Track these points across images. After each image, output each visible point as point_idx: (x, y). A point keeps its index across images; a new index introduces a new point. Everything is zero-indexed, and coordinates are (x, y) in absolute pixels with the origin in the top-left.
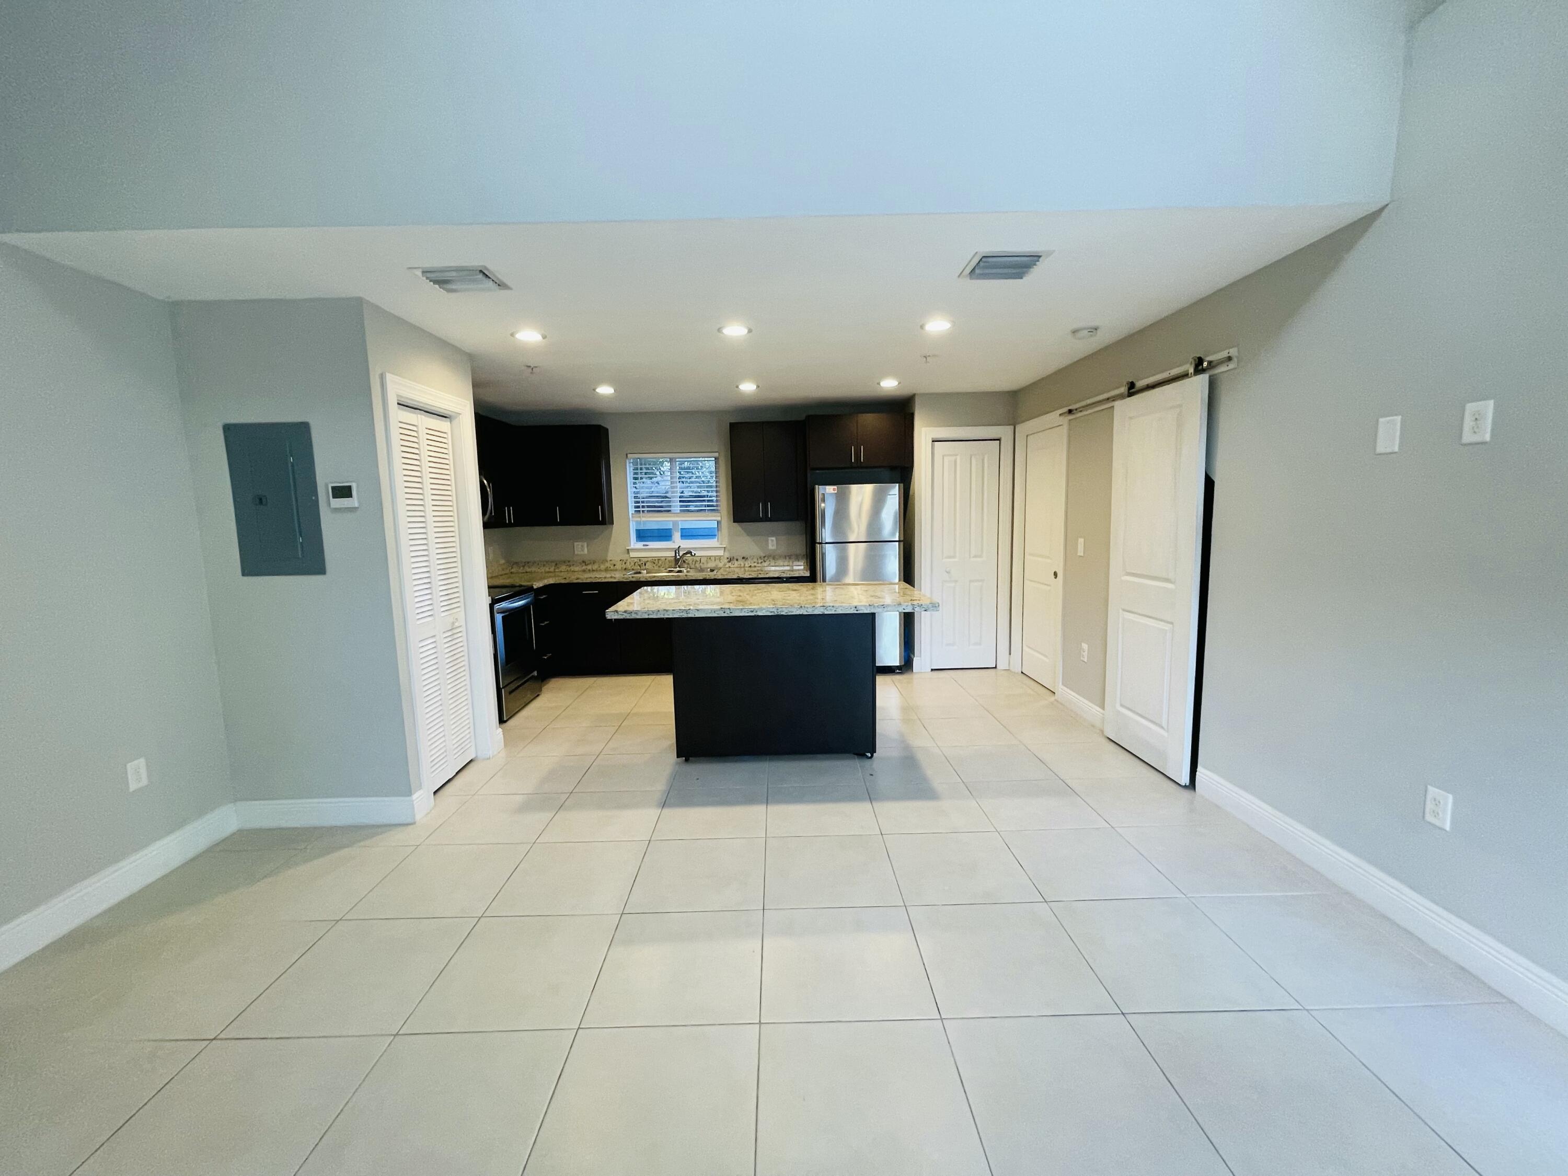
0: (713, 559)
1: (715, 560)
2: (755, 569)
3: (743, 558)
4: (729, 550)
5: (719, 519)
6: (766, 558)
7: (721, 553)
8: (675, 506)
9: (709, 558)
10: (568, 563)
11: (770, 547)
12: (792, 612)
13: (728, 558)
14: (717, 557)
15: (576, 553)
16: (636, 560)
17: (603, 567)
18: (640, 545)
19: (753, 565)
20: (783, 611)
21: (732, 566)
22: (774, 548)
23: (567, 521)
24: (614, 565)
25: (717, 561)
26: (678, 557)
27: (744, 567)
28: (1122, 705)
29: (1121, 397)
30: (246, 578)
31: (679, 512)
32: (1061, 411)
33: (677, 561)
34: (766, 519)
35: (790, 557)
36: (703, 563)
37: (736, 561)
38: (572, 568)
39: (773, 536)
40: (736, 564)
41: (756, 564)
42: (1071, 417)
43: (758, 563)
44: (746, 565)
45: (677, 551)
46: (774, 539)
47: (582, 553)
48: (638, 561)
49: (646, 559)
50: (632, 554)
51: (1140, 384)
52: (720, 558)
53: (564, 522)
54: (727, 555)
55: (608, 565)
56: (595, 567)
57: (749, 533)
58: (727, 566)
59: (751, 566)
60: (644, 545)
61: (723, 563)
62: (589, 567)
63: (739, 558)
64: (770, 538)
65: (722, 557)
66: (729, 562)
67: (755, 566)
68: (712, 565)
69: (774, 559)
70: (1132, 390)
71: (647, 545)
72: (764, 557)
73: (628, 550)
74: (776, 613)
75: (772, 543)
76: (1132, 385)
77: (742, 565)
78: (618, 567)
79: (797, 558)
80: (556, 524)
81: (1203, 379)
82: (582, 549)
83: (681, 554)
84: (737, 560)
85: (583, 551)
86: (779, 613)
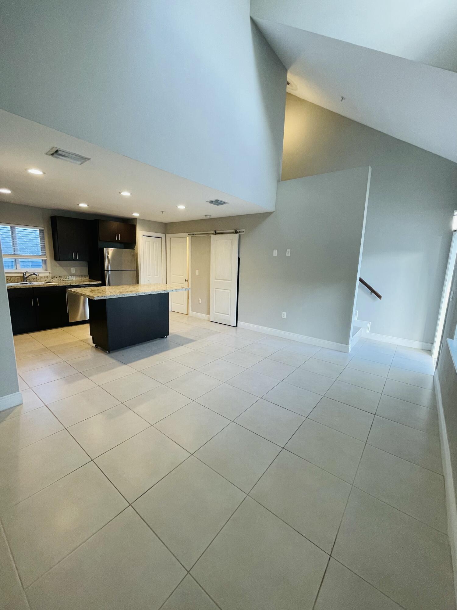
0: (43, 277)
1: (45, 278)
3: (60, 277)
4: (51, 273)
5: (46, 258)
7: (48, 274)
11: (72, 272)
13: (51, 277)
14: (46, 277)
21: (54, 280)
22: (74, 272)
25: (46, 279)
26: (26, 277)
28: (216, 312)
29: (213, 234)
32: (189, 233)
34: (76, 260)
35: (82, 276)
40: (56, 279)
41: (66, 279)
42: (193, 236)
44: (61, 280)
45: (25, 274)
46: (74, 268)
51: (218, 232)
54: (51, 275)
57: (61, 265)
59: (63, 280)
61: (49, 279)
63: (57, 276)
64: (72, 268)
65: (48, 276)
70: (216, 233)
75: (73, 270)
76: (216, 232)
79: (85, 276)
81: (237, 235)
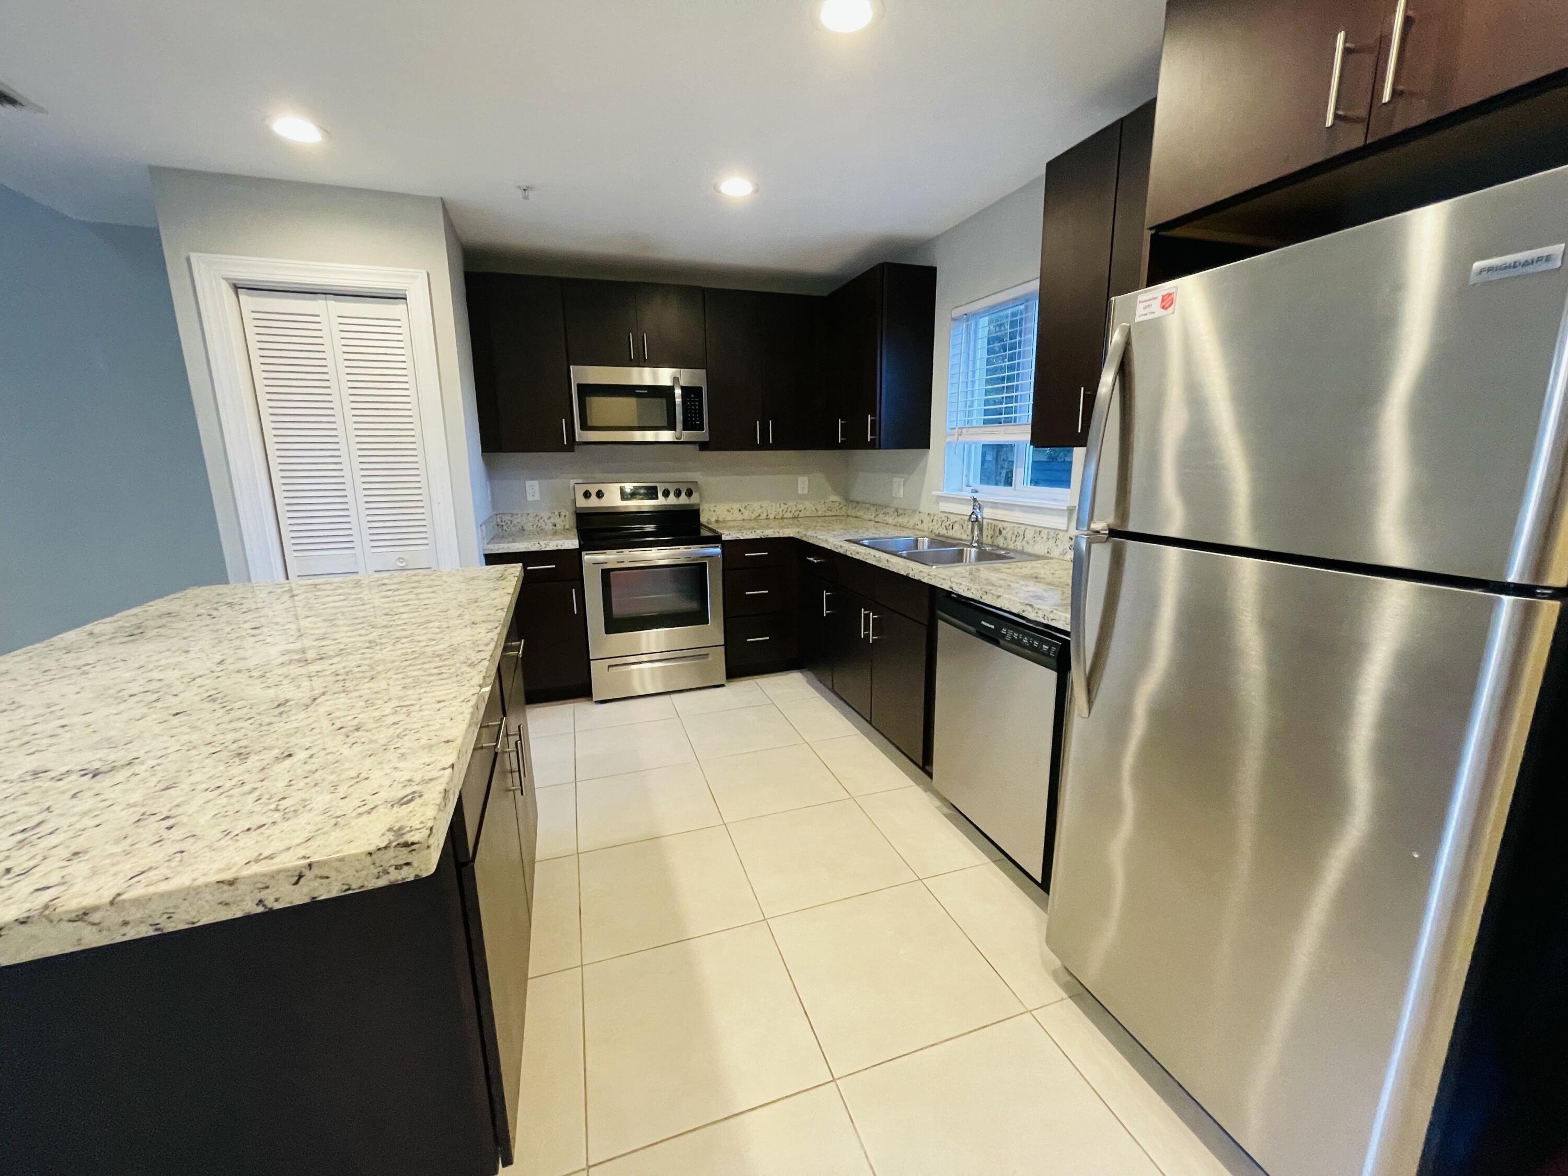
0: (1044, 534)
7: (1062, 522)
9: (1039, 530)
10: (885, 509)
15: (893, 494)
16: (944, 517)
17: (912, 521)
36: (1028, 542)
38: (887, 519)
47: (898, 495)
50: (942, 507)
52: (1057, 535)
56: (905, 520)
58: (1067, 556)
61: (1060, 547)
65: (1061, 534)
66: (1072, 548)
73: (938, 496)
85: (899, 492)
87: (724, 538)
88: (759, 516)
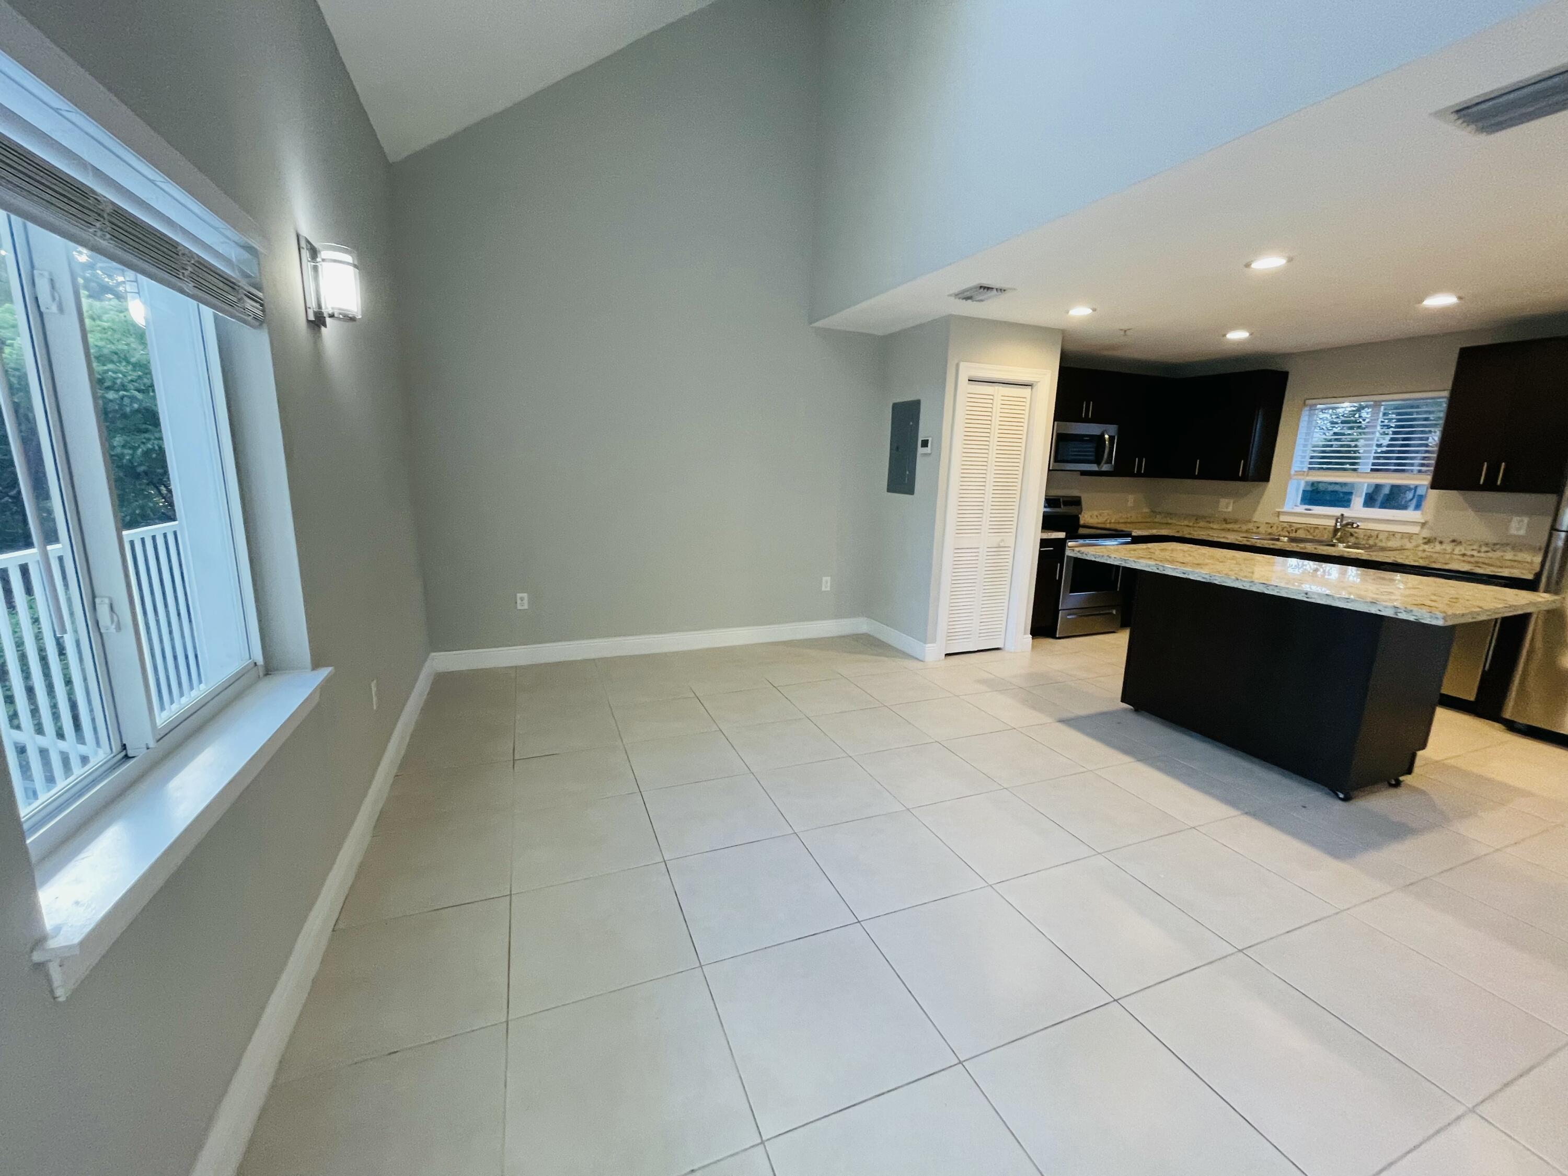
0: (1398, 536)
1: (1402, 538)
2: (1472, 560)
3: (1454, 541)
4: (1432, 528)
6: (1498, 547)
7: (1415, 529)
8: (1366, 464)
9: (1394, 534)
10: (1208, 519)
12: (1225, 582)
13: (1424, 538)
14: (1406, 536)
15: (1220, 509)
16: (1285, 525)
17: (1244, 528)
18: (1302, 509)
19: (1469, 553)
20: (1216, 580)
21: (1430, 550)
22: (1521, 533)
23: (1206, 475)
24: (1258, 528)
25: (1405, 541)
26: (1339, 527)
27: (1452, 553)
30: (889, 494)
31: (1369, 471)
33: (1336, 530)
34: (1490, 487)
36: (1381, 541)
37: (1437, 544)
38: (1211, 525)
39: (1518, 514)
40: (1438, 547)
43: (1479, 552)
44: (1456, 552)
45: (1339, 520)
46: (1526, 520)
47: (1225, 510)
48: (1288, 526)
49: (1299, 526)
50: (1283, 518)
52: (1410, 536)
53: (1202, 476)
54: (1426, 533)
55: (1250, 526)
56: (1236, 527)
57: (1478, 509)
58: (1421, 548)
59: (1464, 554)
60: (1306, 510)
61: (1414, 543)
62: (1229, 526)
63: (1444, 540)
64: (1516, 519)
65: (1415, 537)
66: (1425, 543)
67: (1473, 556)
68: (1392, 544)
69: (1513, 548)
71: (1310, 510)
72: (1495, 544)
73: (1279, 512)
74: (1208, 581)
77: (1449, 551)
78: (1262, 530)
80: (1193, 477)
82: (1227, 506)
83: (1344, 522)
84: (1441, 543)
85: (1227, 508)
86: (1211, 581)
87: (1134, 534)
88: (1106, 520)
